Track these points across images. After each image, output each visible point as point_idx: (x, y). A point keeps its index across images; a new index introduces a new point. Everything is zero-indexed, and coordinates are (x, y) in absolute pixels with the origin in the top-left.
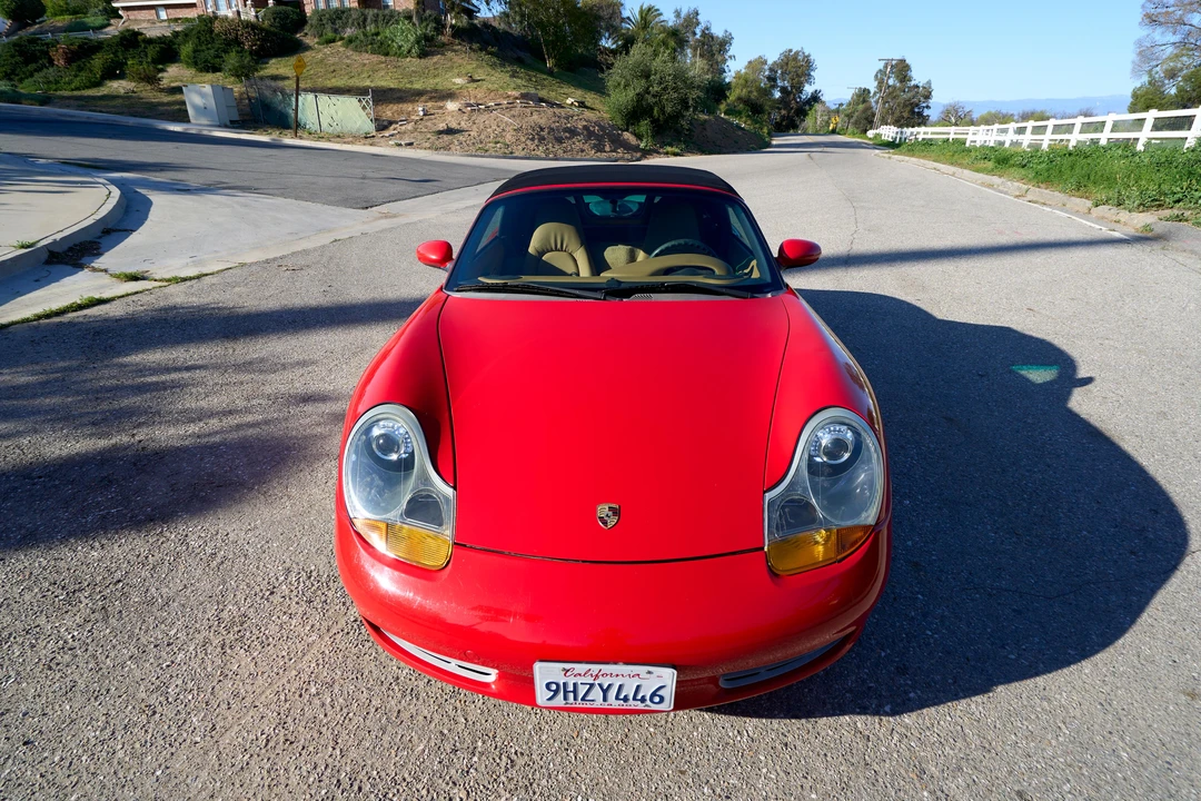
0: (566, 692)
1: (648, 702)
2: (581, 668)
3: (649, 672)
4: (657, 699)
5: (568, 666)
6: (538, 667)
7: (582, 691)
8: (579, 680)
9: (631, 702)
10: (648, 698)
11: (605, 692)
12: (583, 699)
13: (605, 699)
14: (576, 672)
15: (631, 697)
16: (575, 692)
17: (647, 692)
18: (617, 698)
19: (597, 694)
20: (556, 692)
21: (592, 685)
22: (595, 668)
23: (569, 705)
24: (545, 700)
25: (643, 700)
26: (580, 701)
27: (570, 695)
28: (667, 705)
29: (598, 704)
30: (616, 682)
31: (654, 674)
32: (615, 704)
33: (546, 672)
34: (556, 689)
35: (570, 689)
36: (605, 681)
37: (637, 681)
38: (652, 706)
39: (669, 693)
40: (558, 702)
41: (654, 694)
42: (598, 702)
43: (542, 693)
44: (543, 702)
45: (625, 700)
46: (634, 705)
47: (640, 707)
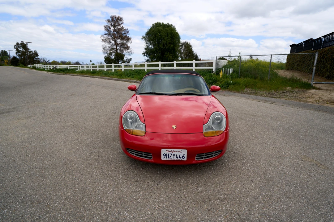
0: (167, 156)
1: (182, 158)
2: (170, 150)
4: (183, 157)
5: (167, 150)
6: (162, 150)
7: (170, 155)
8: (169, 153)
9: (179, 158)
10: (182, 157)
11: (174, 156)
12: (170, 158)
13: (174, 158)
15: (179, 157)
16: (168, 156)
17: (181, 156)
18: (176, 158)
19: (172, 156)
20: (165, 156)
21: (172, 154)
22: (172, 150)
23: (167, 160)
24: (163, 158)
25: (181, 158)
26: (169, 158)
27: (168, 157)
28: (185, 159)
29: (173, 159)
30: (176, 153)
31: (183, 151)
32: (176, 159)
33: (164, 151)
34: (165, 155)
35: (168, 155)
36: (174, 153)
37: (180, 153)
38: (183, 160)
39: (186, 156)
40: (165, 159)
41: (183, 156)
42: (173, 158)
43: (162, 157)
44: (162, 159)
45: (178, 158)
46: (179, 159)
47: (180, 160)
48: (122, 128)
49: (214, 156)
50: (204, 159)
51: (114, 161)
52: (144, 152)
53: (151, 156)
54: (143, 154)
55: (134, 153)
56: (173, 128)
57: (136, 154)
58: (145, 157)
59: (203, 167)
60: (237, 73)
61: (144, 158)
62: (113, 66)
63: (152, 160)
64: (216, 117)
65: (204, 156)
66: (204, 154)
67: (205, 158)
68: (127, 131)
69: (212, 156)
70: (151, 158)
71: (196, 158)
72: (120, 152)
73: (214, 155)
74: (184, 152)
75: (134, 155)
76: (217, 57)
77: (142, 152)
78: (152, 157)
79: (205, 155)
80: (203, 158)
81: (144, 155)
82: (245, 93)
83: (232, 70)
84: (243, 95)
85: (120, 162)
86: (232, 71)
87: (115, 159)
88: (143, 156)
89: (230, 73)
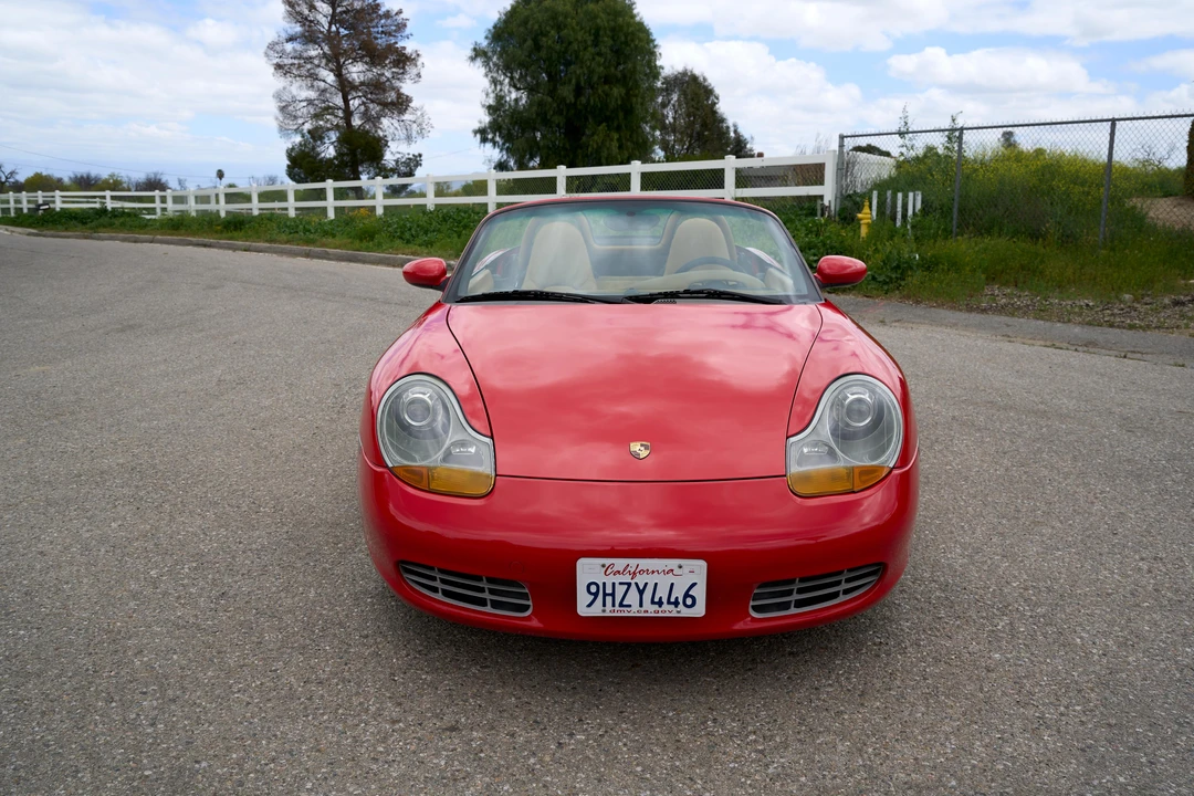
0: (605, 595)
1: (681, 606)
2: (620, 563)
3: (680, 567)
4: (689, 601)
5: (608, 561)
6: (582, 563)
7: (620, 590)
8: (618, 579)
9: (665, 606)
10: (680, 600)
11: (641, 592)
12: (621, 605)
13: (641, 605)
14: (615, 569)
15: (665, 600)
16: (613, 595)
17: (679, 593)
18: (653, 602)
19: (633, 597)
20: (596, 595)
21: (629, 585)
22: (633, 562)
23: (607, 614)
24: (585, 607)
25: (676, 603)
26: (617, 608)
27: (609, 599)
28: (699, 610)
29: (635, 611)
30: (651, 580)
31: (686, 570)
32: (650, 610)
33: (588, 571)
34: (595, 591)
35: (609, 591)
36: (641, 580)
37: (670, 579)
38: (685, 613)
39: (700, 593)
40: (597, 610)
41: (687, 595)
42: (635, 608)
43: (583, 598)
44: (582, 610)
45: (660, 603)
46: (668, 611)
47: (674, 614)
48: (379, 460)
49: (842, 598)
50: (793, 611)
51: (335, 635)
52: (490, 580)
53: (524, 596)
54: (482, 590)
55: (437, 584)
56: (636, 456)
57: (446, 593)
58: (495, 604)
59: (791, 654)
60: (945, 212)
61: (488, 609)
62: (330, 195)
63: (528, 619)
64: (851, 397)
65: (796, 597)
66: (792, 582)
67: (799, 604)
68: (402, 474)
69: (836, 595)
70: (524, 608)
71: (752, 603)
72: (366, 592)
73: (846, 592)
74: (694, 574)
75: (439, 596)
76: (842, 137)
77: (479, 579)
78: (530, 603)
79: (800, 591)
80: (786, 606)
81: (486, 595)
82: (984, 311)
83: (919, 198)
84: (976, 317)
85: (367, 636)
86: (919, 206)
87: (341, 624)
88: (482, 602)
89: (910, 212)
